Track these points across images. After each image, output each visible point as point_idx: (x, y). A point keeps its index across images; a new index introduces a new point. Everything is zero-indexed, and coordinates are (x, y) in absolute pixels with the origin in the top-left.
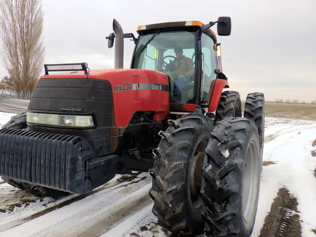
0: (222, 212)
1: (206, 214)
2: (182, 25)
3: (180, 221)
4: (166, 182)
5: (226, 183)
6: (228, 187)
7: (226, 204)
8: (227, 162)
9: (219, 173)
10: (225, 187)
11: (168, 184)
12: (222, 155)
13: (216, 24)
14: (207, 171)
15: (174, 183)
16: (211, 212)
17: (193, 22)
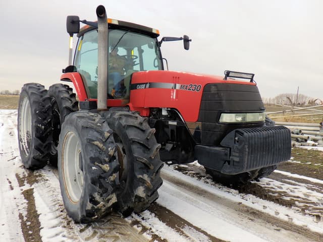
2: (150, 31)
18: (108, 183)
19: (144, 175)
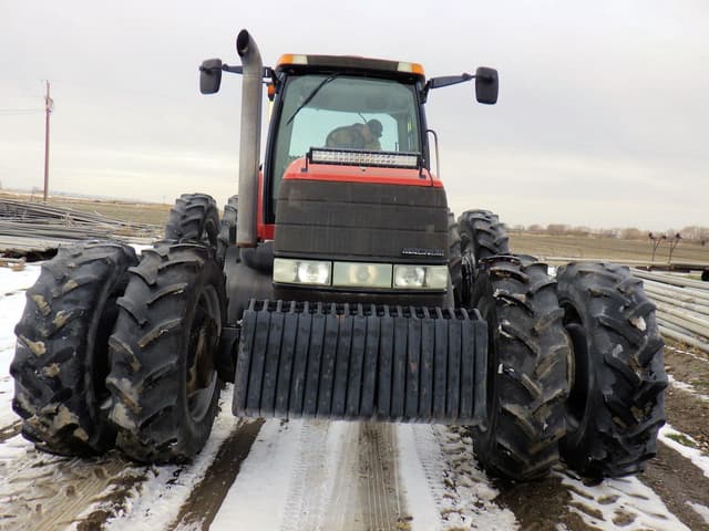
0: (644, 421)
1: (610, 430)
2: (392, 69)
3: (551, 453)
4: (541, 385)
5: (651, 373)
6: (655, 378)
7: (652, 407)
8: (646, 337)
9: (640, 357)
10: (651, 379)
11: (545, 387)
12: (635, 327)
13: (474, 80)
14: (614, 355)
15: (555, 385)
16: (623, 425)
17: (414, 65)
18: (40, 378)
19: (124, 380)
